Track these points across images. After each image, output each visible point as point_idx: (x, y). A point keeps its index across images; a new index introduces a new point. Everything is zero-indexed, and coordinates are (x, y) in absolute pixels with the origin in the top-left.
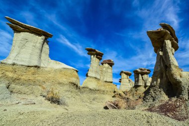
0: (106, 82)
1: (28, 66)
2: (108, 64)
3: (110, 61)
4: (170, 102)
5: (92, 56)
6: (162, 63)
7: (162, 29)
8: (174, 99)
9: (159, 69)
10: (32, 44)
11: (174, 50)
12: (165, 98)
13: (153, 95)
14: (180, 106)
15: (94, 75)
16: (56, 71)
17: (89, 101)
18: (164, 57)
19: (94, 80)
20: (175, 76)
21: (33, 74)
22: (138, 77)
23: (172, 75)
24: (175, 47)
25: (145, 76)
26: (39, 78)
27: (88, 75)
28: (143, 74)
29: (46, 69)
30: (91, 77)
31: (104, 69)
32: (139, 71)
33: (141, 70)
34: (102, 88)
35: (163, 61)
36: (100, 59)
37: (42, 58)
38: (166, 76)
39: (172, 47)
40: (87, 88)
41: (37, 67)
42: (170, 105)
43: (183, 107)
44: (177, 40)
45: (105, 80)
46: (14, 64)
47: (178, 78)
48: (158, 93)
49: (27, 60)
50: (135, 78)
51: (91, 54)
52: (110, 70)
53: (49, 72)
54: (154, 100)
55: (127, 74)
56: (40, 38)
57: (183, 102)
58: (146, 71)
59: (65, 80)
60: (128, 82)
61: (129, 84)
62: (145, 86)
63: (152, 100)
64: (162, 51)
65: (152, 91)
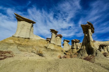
0: (58, 46)
1: (25, 38)
2: (60, 37)
3: (61, 35)
4: (88, 57)
5: (53, 33)
6: (86, 39)
7: (88, 25)
8: (90, 56)
9: (85, 42)
10: (27, 27)
11: (92, 33)
12: (87, 55)
13: (82, 53)
14: (92, 58)
15: (53, 43)
16: (37, 40)
17: (51, 55)
18: (87, 37)
19: (53, 45)
20: (91, 46)
21: (27, 42)
22: (74, 44)
23: (90, 45)
24: (93, 32)
25: (77, 44)
26: (30, 44)
27: (51, 42)
28: (76, 42)
29: (33, 40)
30: (52, 43)
31: (58, 39)
32: (75, 41)
33: (75, 40)
34: (56, 49)
35: (87, 38)
36: (56, 34)
37: (31, 34)
38: (88, 45)
39: (92, 32)
40: (50, 49)
41: (29, 38)
42: (88, 58)
43: (93, 59)
44: (94, 29)
45: (58, 45)
46: (18, 37)
47: (93, 47)
48: (83, 53)
49: (25, 35)
50: (72, 44)
51: (52, 32)
52: (60, 40)
53: (34, 41)
54: (82, 56)
55: (67, 41)
56: (30, 24)
57: (93, 57)
58: (78, 41)
59: (42, 45)
60: (68, 45)
61: (68, 47)
62: (77, 49)
63: (81, 56)
64: (87, 34)
65: (81, 52)
